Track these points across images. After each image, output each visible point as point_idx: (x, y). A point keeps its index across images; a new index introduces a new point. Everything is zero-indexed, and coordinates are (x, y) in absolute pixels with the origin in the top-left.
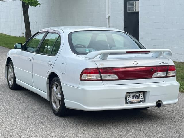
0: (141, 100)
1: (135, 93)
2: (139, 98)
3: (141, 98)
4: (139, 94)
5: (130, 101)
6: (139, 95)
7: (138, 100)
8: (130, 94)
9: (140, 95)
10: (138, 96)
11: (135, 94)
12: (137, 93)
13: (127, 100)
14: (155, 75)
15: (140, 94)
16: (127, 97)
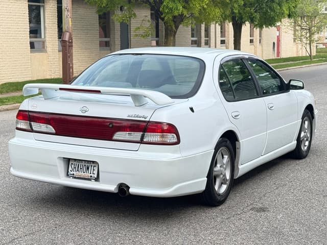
0: (91, 176)
1: (83, 162)
2: (89, 172)
3: (92, 173)
4: (90, 165)
5: (73, 174)
6: (90, 167)
7: (87, 175)
8: (75, 163)
9: (92, 167)
10: (88, 168)
11: (83, 164)
12: (88, 163)
13: (69, 171)
14: (118, 135)
15: (93, 165)
16: (70, 166)
